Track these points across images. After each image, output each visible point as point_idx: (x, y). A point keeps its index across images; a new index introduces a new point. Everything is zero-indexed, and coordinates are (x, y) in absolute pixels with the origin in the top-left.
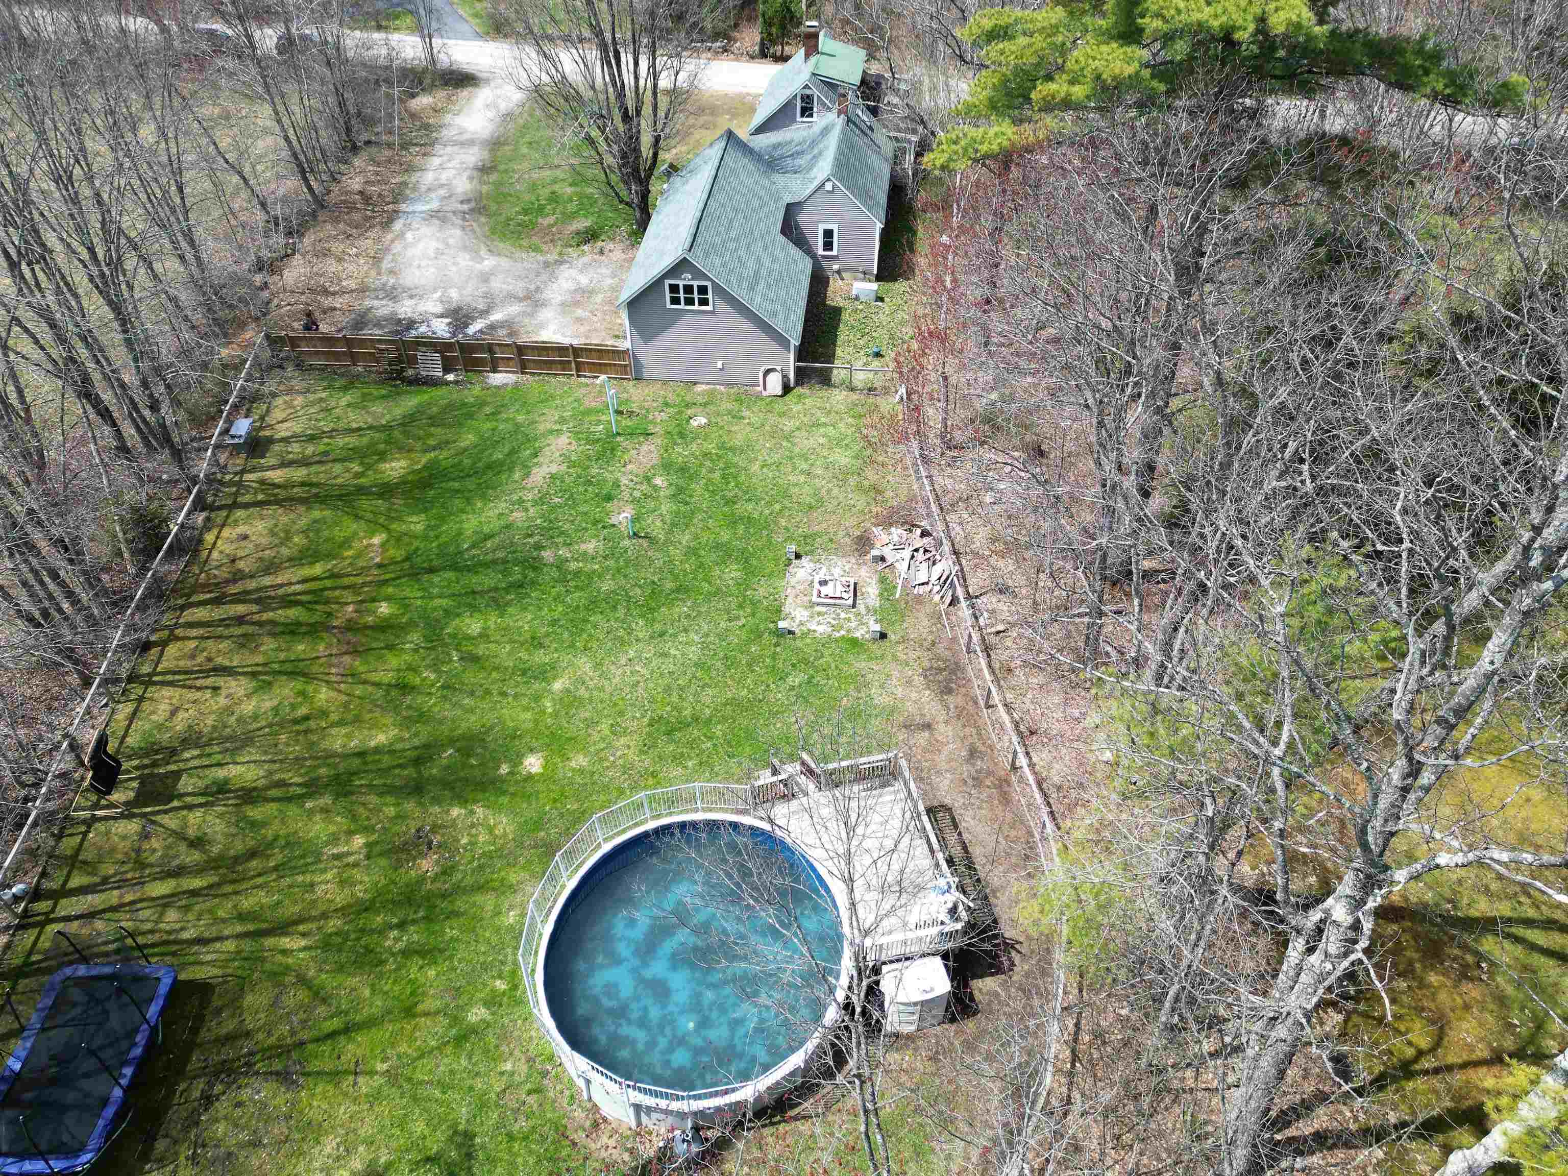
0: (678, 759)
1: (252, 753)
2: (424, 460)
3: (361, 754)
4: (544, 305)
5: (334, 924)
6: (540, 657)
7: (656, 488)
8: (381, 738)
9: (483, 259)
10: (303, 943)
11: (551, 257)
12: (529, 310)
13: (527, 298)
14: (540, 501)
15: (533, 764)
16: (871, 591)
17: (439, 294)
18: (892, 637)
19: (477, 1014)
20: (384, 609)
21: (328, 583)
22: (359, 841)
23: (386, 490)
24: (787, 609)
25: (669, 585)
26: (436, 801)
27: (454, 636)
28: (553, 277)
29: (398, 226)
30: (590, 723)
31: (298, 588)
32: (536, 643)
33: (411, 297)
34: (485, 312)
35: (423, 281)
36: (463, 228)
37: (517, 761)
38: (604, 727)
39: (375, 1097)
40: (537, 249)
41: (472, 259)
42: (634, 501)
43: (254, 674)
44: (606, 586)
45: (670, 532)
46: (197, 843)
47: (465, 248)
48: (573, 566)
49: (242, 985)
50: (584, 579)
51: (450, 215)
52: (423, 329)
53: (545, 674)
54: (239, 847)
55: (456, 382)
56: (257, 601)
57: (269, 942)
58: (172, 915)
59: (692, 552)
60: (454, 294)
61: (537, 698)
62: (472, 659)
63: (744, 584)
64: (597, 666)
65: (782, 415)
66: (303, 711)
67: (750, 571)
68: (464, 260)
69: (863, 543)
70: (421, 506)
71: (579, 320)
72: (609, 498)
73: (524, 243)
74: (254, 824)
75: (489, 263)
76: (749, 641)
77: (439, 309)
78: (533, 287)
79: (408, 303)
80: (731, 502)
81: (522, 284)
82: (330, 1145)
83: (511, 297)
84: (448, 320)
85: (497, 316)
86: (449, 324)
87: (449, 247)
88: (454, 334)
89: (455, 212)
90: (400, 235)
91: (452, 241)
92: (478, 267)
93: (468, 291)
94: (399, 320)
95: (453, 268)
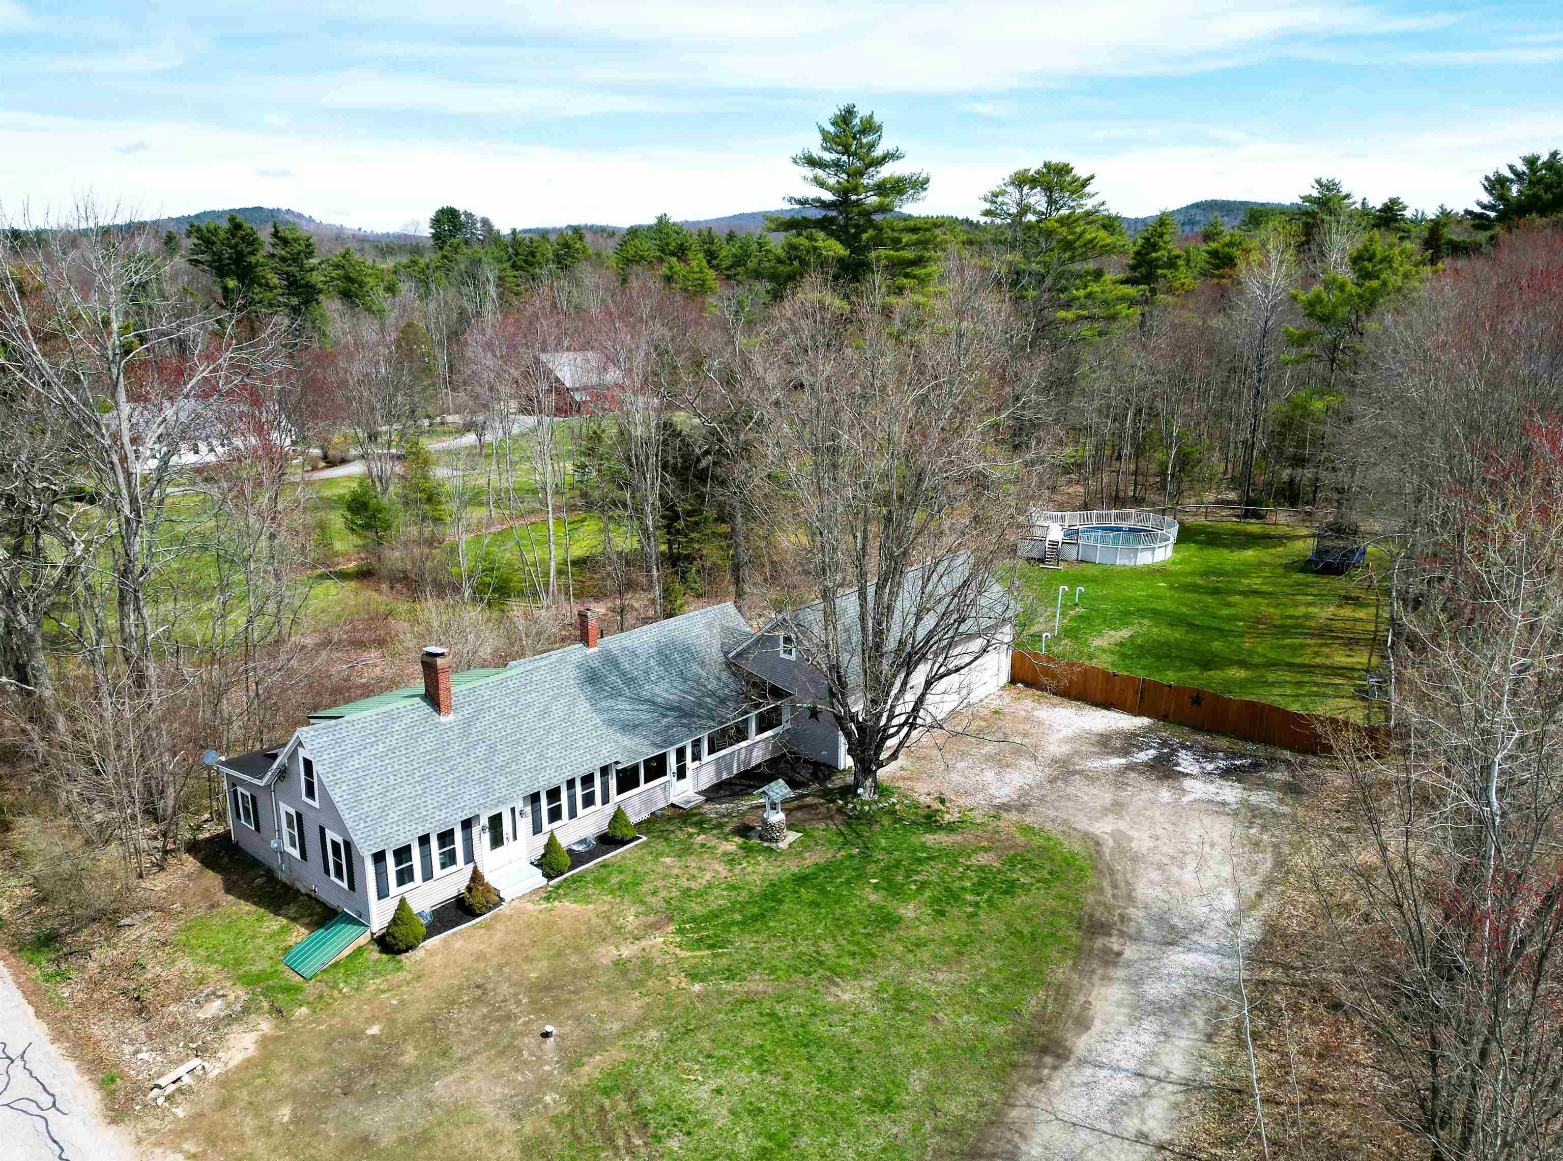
4: (1055, 761)
9: (1112, 835)
11: (1014, 816)
12: (1076, 759)
17: (1186, 799)
23: (1243, 664)
28: (1024, 792)
29: (1251, 930)
33: (1224, 804)
34: (1130, 767)
35: (1207, 820)
36: (1130, 898)
40: (1027, 829)
41: (1131, 839)
47: (1135, 859)
51: (1149, 931)
52: (1210, 767)
60: (1165, 794)
68: (1141, 841)
73: (1037, 841)
75: (1104, 828)
77: (1188, 783)
81: (1071, 790)
83: (1091, 778)
84: (1178, 769)
85: (1117, 762)
86: (1178, 764)
87: (1161, 867)
88: (1174, 752)
89: (1138, 938)
90: (1246, 908)
91: (1155, 876)
92: (1123, 825)
93: (1145, 796)
94: (1239, 781)
95: (1160, 832)
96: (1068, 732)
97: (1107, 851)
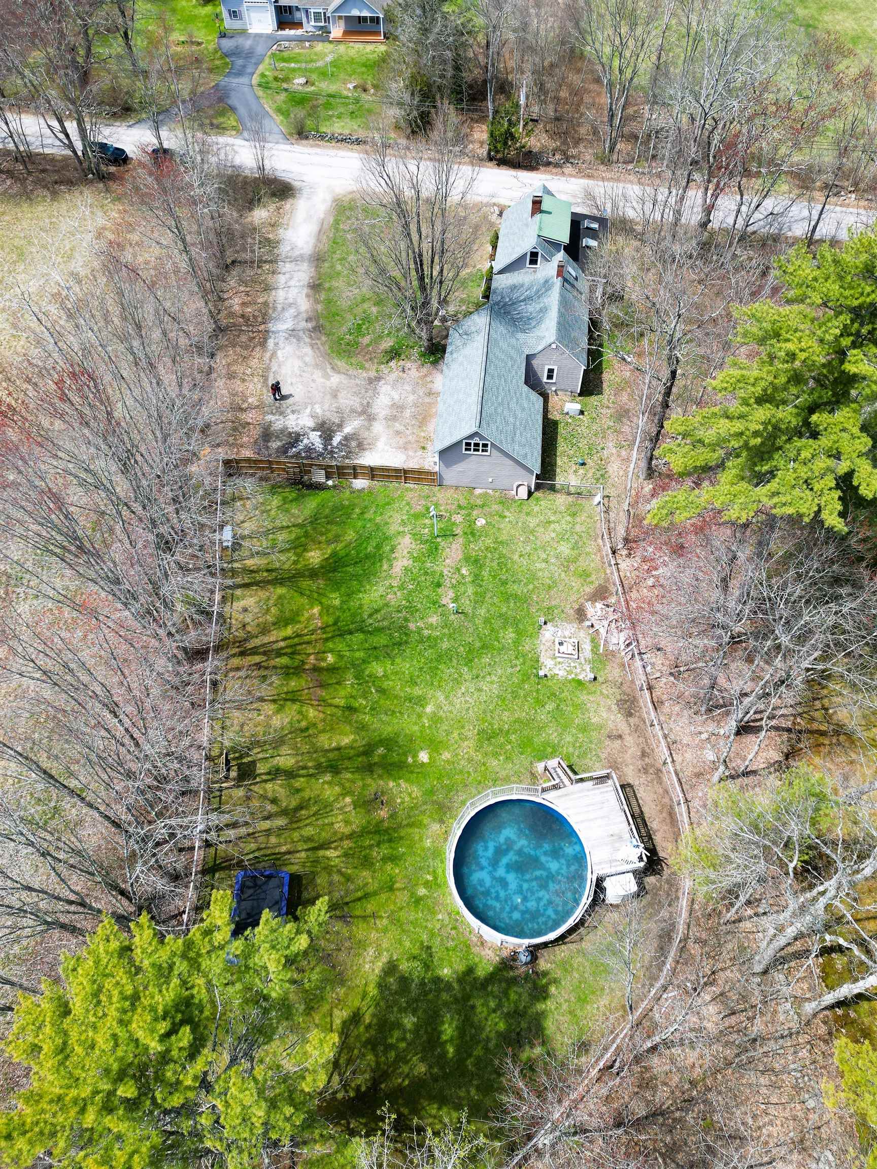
0: (496, 755)
1: (285, 750)
2: (329, 552)
3: (338, 749)
4: (374, 419)
5: (347, 844)
6: (417, 691)
7: (463, 577)
8: (346, 741)
9: (330, 377)
10: (337, 853)
11: (372, 374)
12: (366, 423)
13: (363, 412)
14: (402, 587)
15: (424, 757)
16: (587, 647)
17: (308, 411)
18: (600, 679)
19: (422, 891)
20: (330, 658)
21: (296, 640)
22: (348, 800)
23: (313, 574)
24: (542, 659)
25: (478, 644)
26: (380, 777)
27: (370, 676)
28: (376, 393)
29: (271, 343)
30: (448, 733)
31: (282, 644)
32: (413, 682)
33: (293, 412)
34: (340, 426)
36: (312, 346)
37: (415, 756)
38: (455, 735)
39: (385, 931)
40: (363, 368)
41: (323, 377)
42: (454, 587)
43: (274, 701)
44: (445, 645)
45: (475, 608)
46: (274, 801)
47: (316, 366)
48: (426, 632)
49: (314, 874)
50: (432, 642)
51: (301, 333)
52: (306, 441)
53: (420, 701)
54: (294, 804)
55: (335, 487)
56: (264, 653)
57: (321, 853)
58: (273, 840)
59: (487, 621)
60: (318, 410)
61: (419, 716)
62: (382, 691)
63: (517, 642)
64: (447, 698)
65: (528, 514)
66: (304, 724)
67: (519, 633)
68: (317, 375)
69: (581, 614)
70: (336, 585)
71: (398, 433)
72: (439, 585)
73: (353, 360)
74: (298, 791)
75: (336, 379)
76: (523, 681)
77: (311, 423)
78: (365, 402)
79: (292, 417)
80: (504, 583)
81: (358, 400)
82: (371, 951)
83: (354, 412)
84: (319, 433)
85: (348, 430)
86: (320, 436)
87: (306, 364)
88: (325, 446)
89: (304, 330)
90: (274, 354)
91: (307, 359)
92: (328, 383)
93: (326, 407)
94: (290, 433)
95: (313, 385)
96: (380, 445)
97: (328, 366)
